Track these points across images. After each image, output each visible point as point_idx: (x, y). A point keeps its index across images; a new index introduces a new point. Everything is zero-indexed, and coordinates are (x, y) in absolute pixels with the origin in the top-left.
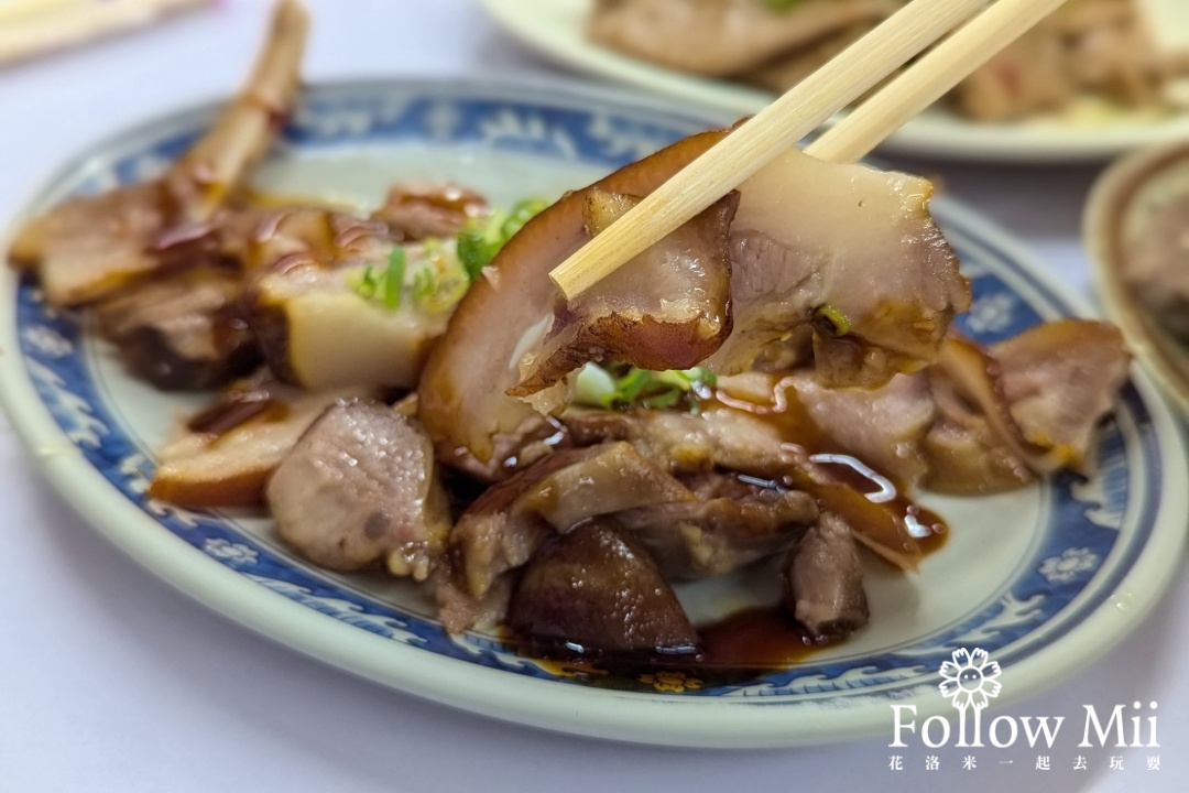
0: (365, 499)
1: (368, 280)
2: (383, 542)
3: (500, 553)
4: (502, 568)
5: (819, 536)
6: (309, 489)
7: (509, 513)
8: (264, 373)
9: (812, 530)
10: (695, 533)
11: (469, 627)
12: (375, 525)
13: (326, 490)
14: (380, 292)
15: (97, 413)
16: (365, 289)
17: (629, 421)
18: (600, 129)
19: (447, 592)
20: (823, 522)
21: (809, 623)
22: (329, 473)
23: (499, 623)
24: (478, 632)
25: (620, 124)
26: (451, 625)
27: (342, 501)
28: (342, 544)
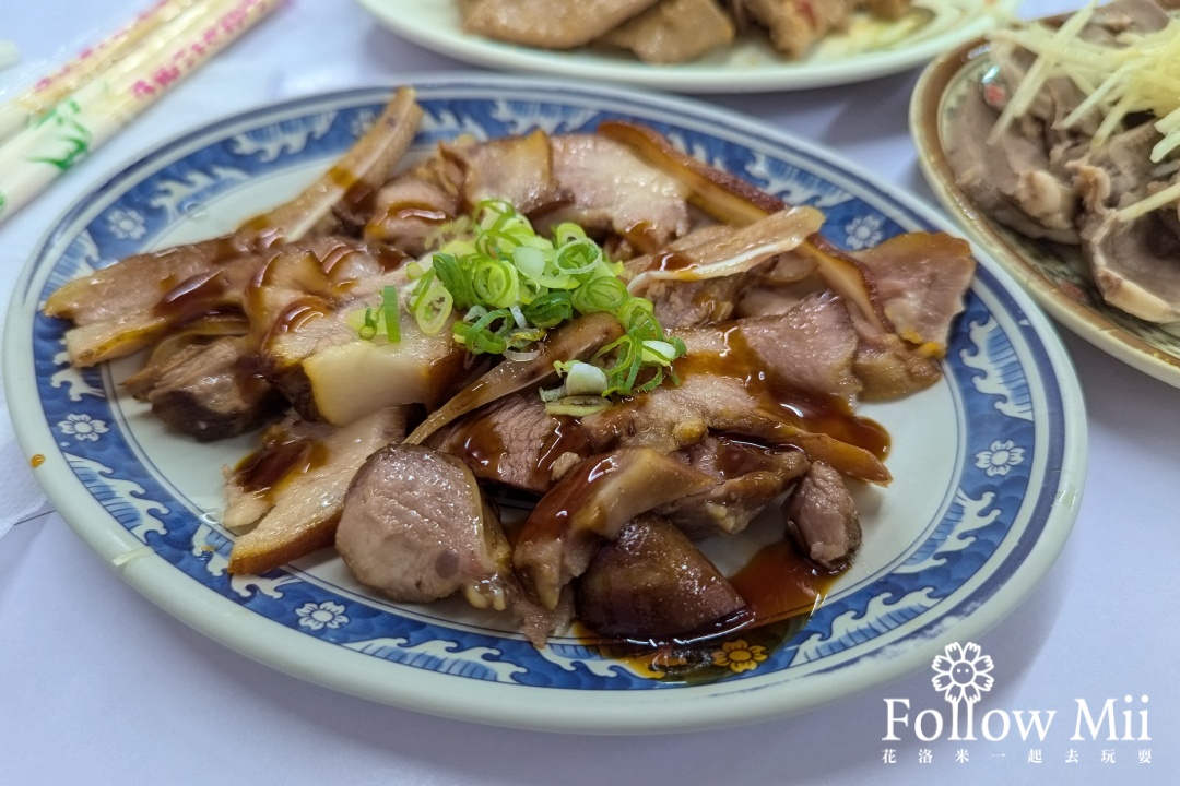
0: (428, 543)
1: (370, 323)
2: (457, 578)
3: (563, 570)
4: (567, 580)
5: (815, 485)
6: (376, 540)
7: (566, 537)
8: (293, 415)
9: (807, 480)
10: (721, 511)
11: (550, 634)
12: (445, 564)
13: (389, 539)
14: (382, 329)
15: (152, 492)
16: (368, 331)
17: (636, 414)
18: (503, 113)
19: (522, 607)
20: (815, 471)
21: (824, 561)
22: (389, 522)
23: (572, 621)
24: (558, 638)
25: (518, 106)
26: (533, 636)
27: (408, 546)
28: (418, 584)
